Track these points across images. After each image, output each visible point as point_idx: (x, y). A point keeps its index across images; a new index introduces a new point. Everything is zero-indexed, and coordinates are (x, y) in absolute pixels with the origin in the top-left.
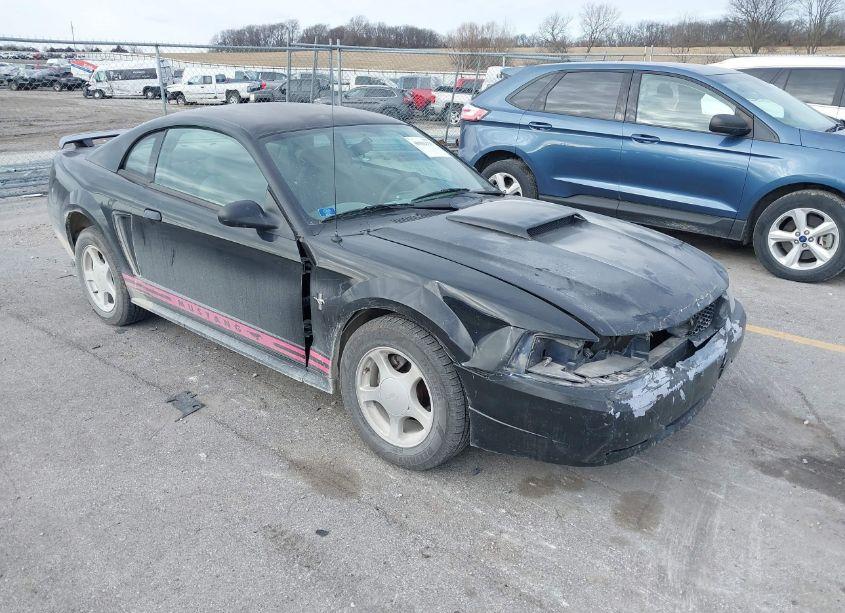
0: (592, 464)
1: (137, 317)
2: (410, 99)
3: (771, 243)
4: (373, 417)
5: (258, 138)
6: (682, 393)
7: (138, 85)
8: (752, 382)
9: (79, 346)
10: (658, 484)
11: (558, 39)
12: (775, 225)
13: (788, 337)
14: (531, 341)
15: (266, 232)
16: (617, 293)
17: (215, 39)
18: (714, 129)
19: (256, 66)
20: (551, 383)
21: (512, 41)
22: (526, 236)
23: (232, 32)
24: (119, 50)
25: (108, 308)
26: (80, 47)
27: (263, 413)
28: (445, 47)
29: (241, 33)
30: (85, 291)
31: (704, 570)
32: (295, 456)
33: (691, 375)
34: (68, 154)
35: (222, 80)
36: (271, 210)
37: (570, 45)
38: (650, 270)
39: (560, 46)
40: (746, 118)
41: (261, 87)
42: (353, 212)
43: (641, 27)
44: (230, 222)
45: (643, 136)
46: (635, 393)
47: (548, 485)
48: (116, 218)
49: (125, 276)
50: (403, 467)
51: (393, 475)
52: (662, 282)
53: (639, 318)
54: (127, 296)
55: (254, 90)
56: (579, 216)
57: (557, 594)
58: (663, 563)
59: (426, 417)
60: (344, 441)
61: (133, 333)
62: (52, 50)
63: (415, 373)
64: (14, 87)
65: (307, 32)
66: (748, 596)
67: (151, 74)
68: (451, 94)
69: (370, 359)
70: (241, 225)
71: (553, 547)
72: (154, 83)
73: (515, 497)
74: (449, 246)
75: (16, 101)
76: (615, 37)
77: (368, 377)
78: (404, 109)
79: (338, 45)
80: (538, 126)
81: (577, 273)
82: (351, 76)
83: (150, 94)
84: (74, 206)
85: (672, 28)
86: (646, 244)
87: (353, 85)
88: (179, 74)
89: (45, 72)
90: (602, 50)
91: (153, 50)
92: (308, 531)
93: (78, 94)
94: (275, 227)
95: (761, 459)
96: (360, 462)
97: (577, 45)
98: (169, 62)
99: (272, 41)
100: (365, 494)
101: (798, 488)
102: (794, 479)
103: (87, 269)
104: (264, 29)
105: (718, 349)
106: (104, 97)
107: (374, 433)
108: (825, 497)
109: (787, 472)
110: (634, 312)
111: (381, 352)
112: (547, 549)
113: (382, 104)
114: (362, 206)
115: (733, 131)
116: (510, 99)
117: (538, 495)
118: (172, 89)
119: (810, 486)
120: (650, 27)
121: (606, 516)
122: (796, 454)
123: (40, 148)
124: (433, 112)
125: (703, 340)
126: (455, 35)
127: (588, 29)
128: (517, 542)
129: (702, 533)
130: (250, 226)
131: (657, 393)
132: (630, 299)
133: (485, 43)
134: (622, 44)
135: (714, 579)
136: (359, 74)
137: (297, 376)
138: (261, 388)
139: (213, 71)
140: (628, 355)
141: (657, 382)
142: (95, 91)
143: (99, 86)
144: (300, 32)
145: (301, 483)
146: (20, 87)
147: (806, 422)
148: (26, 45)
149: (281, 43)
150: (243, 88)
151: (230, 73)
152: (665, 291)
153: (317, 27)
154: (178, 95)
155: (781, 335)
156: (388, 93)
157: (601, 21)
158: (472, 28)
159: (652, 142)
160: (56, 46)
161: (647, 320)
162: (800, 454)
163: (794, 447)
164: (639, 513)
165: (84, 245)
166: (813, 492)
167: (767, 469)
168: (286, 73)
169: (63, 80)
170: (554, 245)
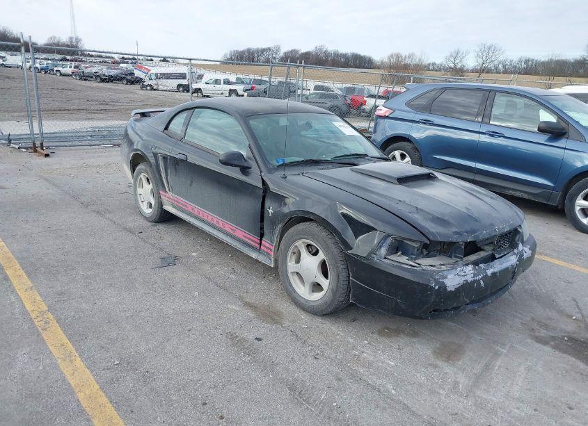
0: (421, 318)
1: (165, 218)
2: (349, 101)
3: (577, 208)
4: (295, 282)
5: (246, 117)
6: (482, 282)
7: (174, 83)
8: (544, 291)
9: (130, 231)
10: (466, 340)
11: (458, 67)
12: (580, 197)
13: (578, 268)
14: (389, 240)
15: (245, 170)
16: (446, 218)
17: (226, 55)
18: (541, 130)
19: (250, 75)
20: (399, 266)
21: (425, 66)
22: (396, 182)
23: (236, 52)
24: (165, 60)
25: (148, 211)
26: (141, 58)
27: (232, 276)
28: (379, 68)
29: (242, 52)
30: (136, 200)
31: (483, 386)
32: (248, 300)
33: (489, 272)
34: (135, 120)
35: (227, 82)
36: (249, 158)
37: (467, 71)
38: (470, 208)
39: (459, 72)
40: (563, 125)
41: (252, 88)
42: (295, 162)
43: (520, 61)
44: (225, 163)
45: (493, 132)
46: (449, 276)
47: (397, 332)
48: (160, 157)
49: (161, 192)
50: (310, 312)
51: (304, 317)
52: (476, 215)
53: (457, 233)
54: (161, 204)
55: (247, 90)
56: (433, 174)
57: (390, 387)
58: (458, 380)
59: (325, 283)
60: (277, 295)
61: (161, 227)
62: (123, 58)
63: (321, 256)
64: (99, 80)
65: (285, 54)
66: (507, 403)
67: (183, 76)
68: (374, 100)
69: (296, 246)
70: (231, 165)
71: (392, 363)
72: (184, 82)
73: (375, 336)
74: (348, 184)
75: (99, 89)
76: (501, 67)
77: (294, 258)
78: (344, 108)
79: (303, 64)
80: (425, 122)
81: (422, 204)
82: (311, 85)
83: (181, 89)
84: (137, 150)
85: (543, 63)
86: (473, 195)
87: (312, 91)
88: (200, 77)
89: (119, 71)
90: (490, 76)
91: (187, 61)
92: (251, 337)
93: (137, 86)
94: (250, 168)
95: (537, 334)
96: (286, 307)
97: (472, 71)
98: (194, 70)
99: (262, 58)
100: (286, 323)
101: (557, 352)
102: (556, 347)
103: (139, 187)
104: (258, 51)
105: (511, 260)
106: (152, 89)
107: (295, 292)
108: (574, 359)
109: (552, 343)
110: (454, 229)
111: (303, 242)
112: (388, 364)
113: (329, 104)
114: (301, 159)
115: (555, 133)
116: (408, 104)
117: (389, 336)
118: (195, 86)
119: (565, 352)
120: (527, 61)
121: (429, 353)
122: (560, 334)
123: (112, 118)
124: (364, 111)
125: (502, 254)
126: (386, 60)
127: (480, 61)
128: (371, 358)
129: (487, 368)
130: (236, 166)
131: (464, 279)
132: (453, 222)
133: (406, 67)
134: (506, 72)
135: (488, 392)
136: (317, 84)
137: (254, 255)
138: (232, 263)
139: (221, 77)
140: (450, 257)
141: (465, 272)
142: (147, 86)
143: (150, 82)
144: (281, 54)
145: (251, 314)
146: (103, 81)
147: (574, 318)
148: (108, 55)
149: (267, 61)
150: (240, 88)
151: (233, 78)
152: (476, 220)
153: (292, 51)
154: (198, 90)
155: (573, 266)
156: (335, 97)
157: (490, 56)
158: (398, 56)
159: (499, 137)
160: (126, 56)
161: (461, 235)
162: (564, 335)
163: (561, 330)
164: (449, 353)
165: (140, 173)
166: (565, 355)
167: (539, 340)
168: (267, 79)
169: (129, 77)
170: (415, 189)
